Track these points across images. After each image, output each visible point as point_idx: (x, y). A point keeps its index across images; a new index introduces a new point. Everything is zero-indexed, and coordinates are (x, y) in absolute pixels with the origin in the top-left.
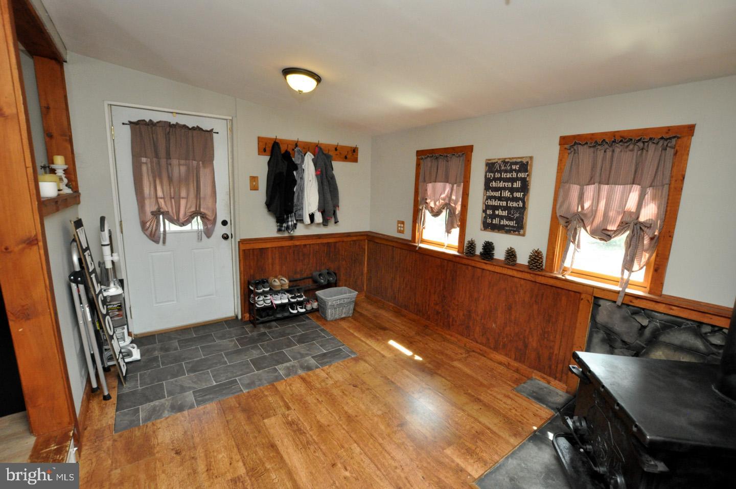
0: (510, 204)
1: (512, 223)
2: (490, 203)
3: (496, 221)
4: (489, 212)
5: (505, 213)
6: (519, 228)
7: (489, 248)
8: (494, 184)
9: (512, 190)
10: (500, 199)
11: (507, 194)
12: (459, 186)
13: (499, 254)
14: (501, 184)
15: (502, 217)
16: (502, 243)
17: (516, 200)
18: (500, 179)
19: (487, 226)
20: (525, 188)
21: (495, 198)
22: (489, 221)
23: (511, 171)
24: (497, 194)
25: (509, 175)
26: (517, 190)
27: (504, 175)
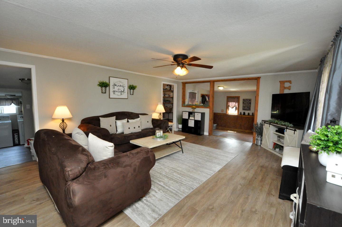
0: (248, 106)
1: (248, 109)
2: (244, 106)
3: (245, 109)
4: (244, 107)
5: (247, 107)
6: (249, 109)
7: (244, 113)
8: (245, 103)
9: (248, 104)
10: (246, 105)
11: (247, 104)
12: (237, 103)
13: (247, 114)
14: (246, 103)
15: (246, 108)
16: (247, 112)
17: (249, 105)
18: (246, 102)
19: (243, 109)
20: (250, 103)
21: (245, 105)
22: (244, 109)
23: (248, 101)
24: (245, 104)
25: (247, 101)
26: (249, 104)
27: (246, 101)
